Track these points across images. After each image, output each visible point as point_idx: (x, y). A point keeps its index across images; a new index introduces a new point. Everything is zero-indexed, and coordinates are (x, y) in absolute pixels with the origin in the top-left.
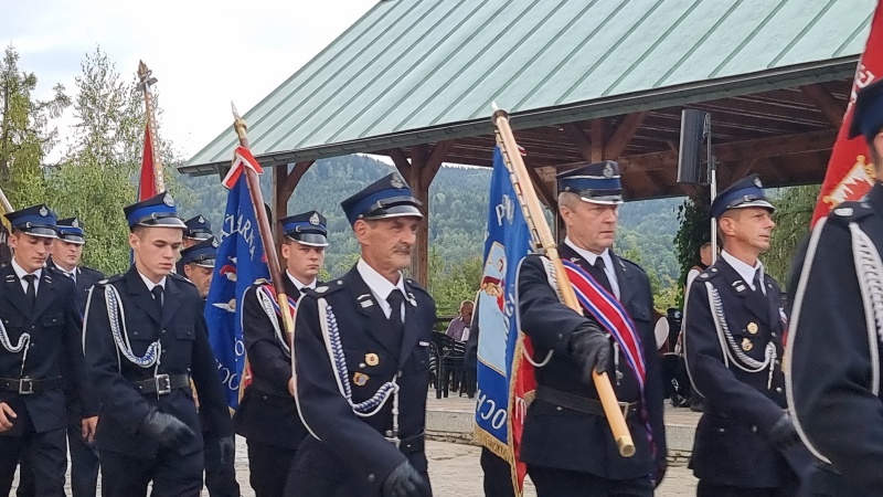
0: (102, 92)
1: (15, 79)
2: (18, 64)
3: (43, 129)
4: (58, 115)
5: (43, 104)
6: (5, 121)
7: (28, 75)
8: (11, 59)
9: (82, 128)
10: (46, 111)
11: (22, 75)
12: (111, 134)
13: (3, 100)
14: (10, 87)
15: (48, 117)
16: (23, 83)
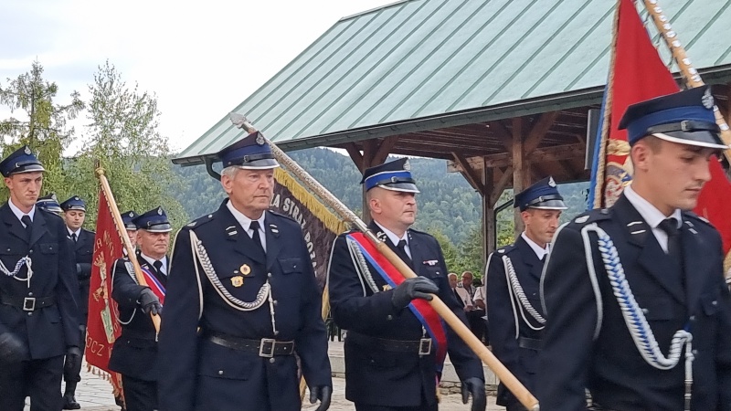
0: (110, 98)
1: (40, 88)
2: (42, 75)
3: (62, 128)
4: (74, 117)
5: (63, 108)
6: (32, 122)
7: (50, 84)
8: (36, 71)
9: (94, 127)
10: (65, 114)
11: (45, 85)
12: (117, 131)
13: (30, 105)
14: (36, 94)
15: (66, 119)
16: (47, 91)
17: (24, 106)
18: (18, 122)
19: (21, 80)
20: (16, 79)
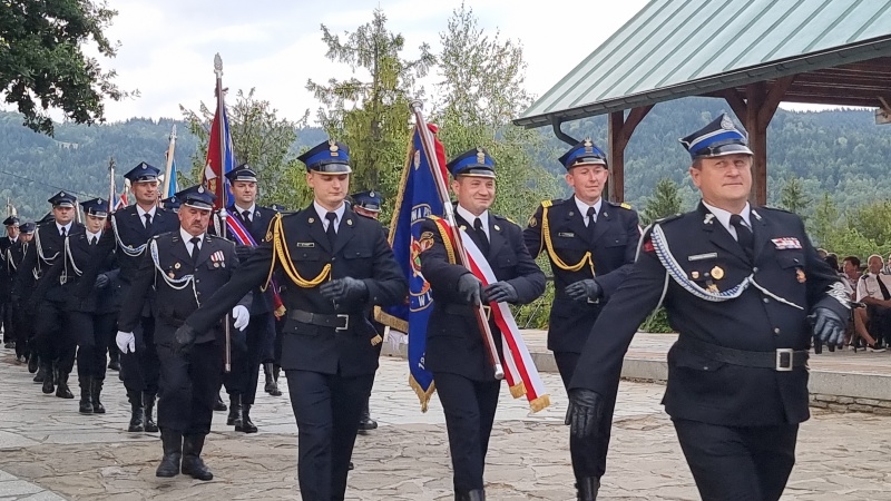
0: (464, 49)
1: (384, 41)
2: (386, 26)
3: (411, 89)
4: (424, 74)
5: (410, 65)
6: (376, 82)
7: (395, 36)
8: (379, 22)
9: (445, 86)
10: (413, 71)
11: (389, 37)
12: (474, 90)
13: (373, 62)
14: (379, 49)
15: (415, 77)
16: (392, 44)
17: (367, 63)
18: (360, 84)
19: (361, 32)
20: (356, 31)
